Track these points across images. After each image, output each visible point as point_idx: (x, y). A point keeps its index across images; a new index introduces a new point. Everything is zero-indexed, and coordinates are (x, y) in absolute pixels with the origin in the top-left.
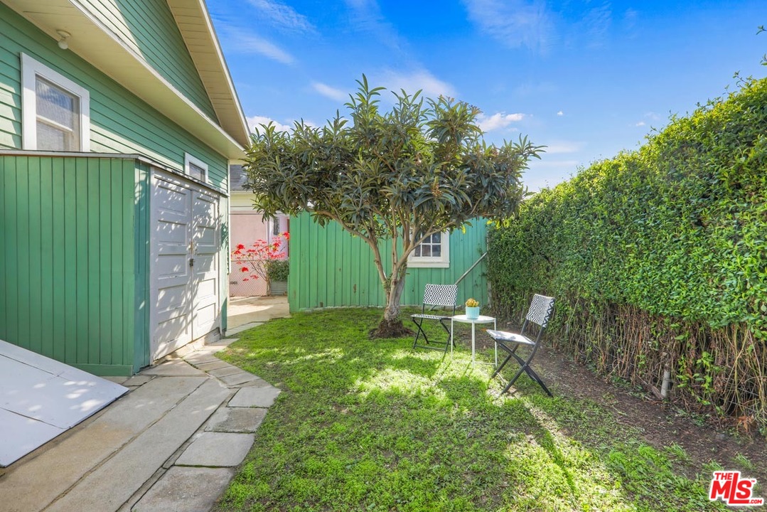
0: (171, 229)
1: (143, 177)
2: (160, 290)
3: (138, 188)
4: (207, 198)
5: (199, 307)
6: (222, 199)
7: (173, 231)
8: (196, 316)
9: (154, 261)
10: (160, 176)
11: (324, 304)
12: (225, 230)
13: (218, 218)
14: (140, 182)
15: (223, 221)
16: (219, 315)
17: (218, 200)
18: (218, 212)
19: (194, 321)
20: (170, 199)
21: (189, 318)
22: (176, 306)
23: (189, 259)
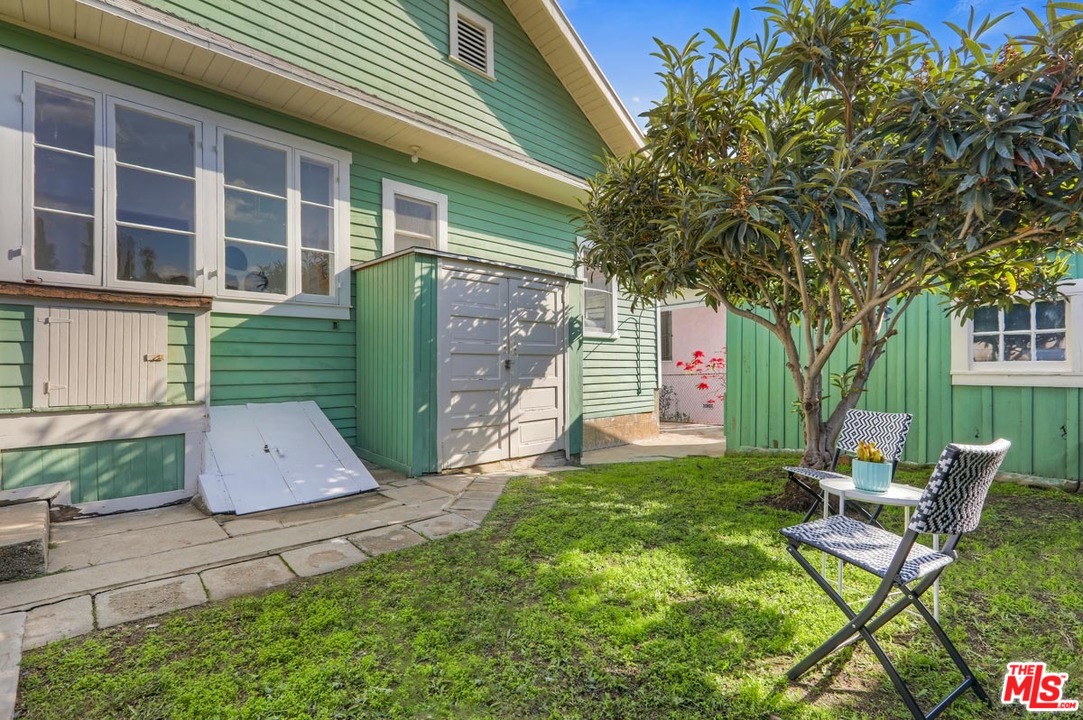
0: (471, 325)
1: (425, 272)
2: (454, 393)
3: (418, 283)
4: (537, 286)
5: (521, 419)
6: (569, 287)
7: (475, 329)
8: (516, 430)
9: (444, 360)
10: (452, 267)
11: (780, 444)
12: (577, 326)
13: (563, 310)
14: (421, 277)
15: (572, 314)
16: (564, 434)
17: (562, 287)
18: (563, 302)
19: (512, 436)
20: (470, 292)
21: (504, 431)
22: (482, 415)
23: (503, 361)
